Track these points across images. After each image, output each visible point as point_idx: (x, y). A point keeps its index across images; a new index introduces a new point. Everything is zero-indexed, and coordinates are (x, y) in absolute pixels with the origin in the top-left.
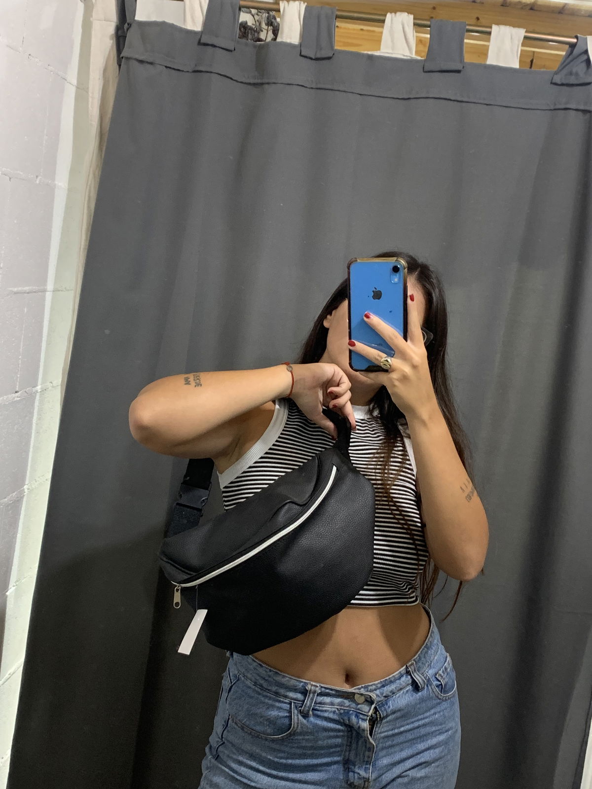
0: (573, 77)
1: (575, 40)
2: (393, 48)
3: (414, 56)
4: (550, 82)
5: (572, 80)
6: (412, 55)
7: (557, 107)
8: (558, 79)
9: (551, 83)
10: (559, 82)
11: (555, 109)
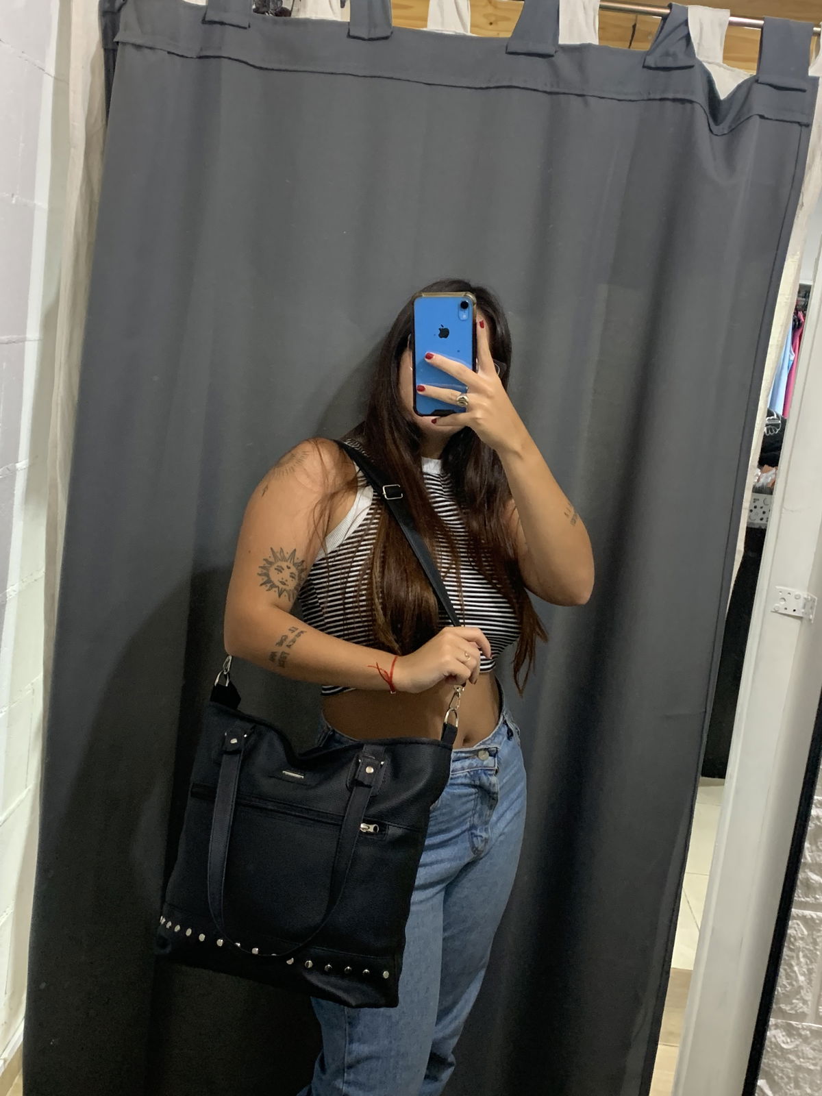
0: (670, 58)
1: (667, 11)
2: (443, 24)
3: (469, 34)
4: (642, 65)
5: (669, 62)
6: (467, 32)
7: (652, 96)
8: (651, 61)
9: (644, 67)
10: (653, 66)
11: (650, 100)
